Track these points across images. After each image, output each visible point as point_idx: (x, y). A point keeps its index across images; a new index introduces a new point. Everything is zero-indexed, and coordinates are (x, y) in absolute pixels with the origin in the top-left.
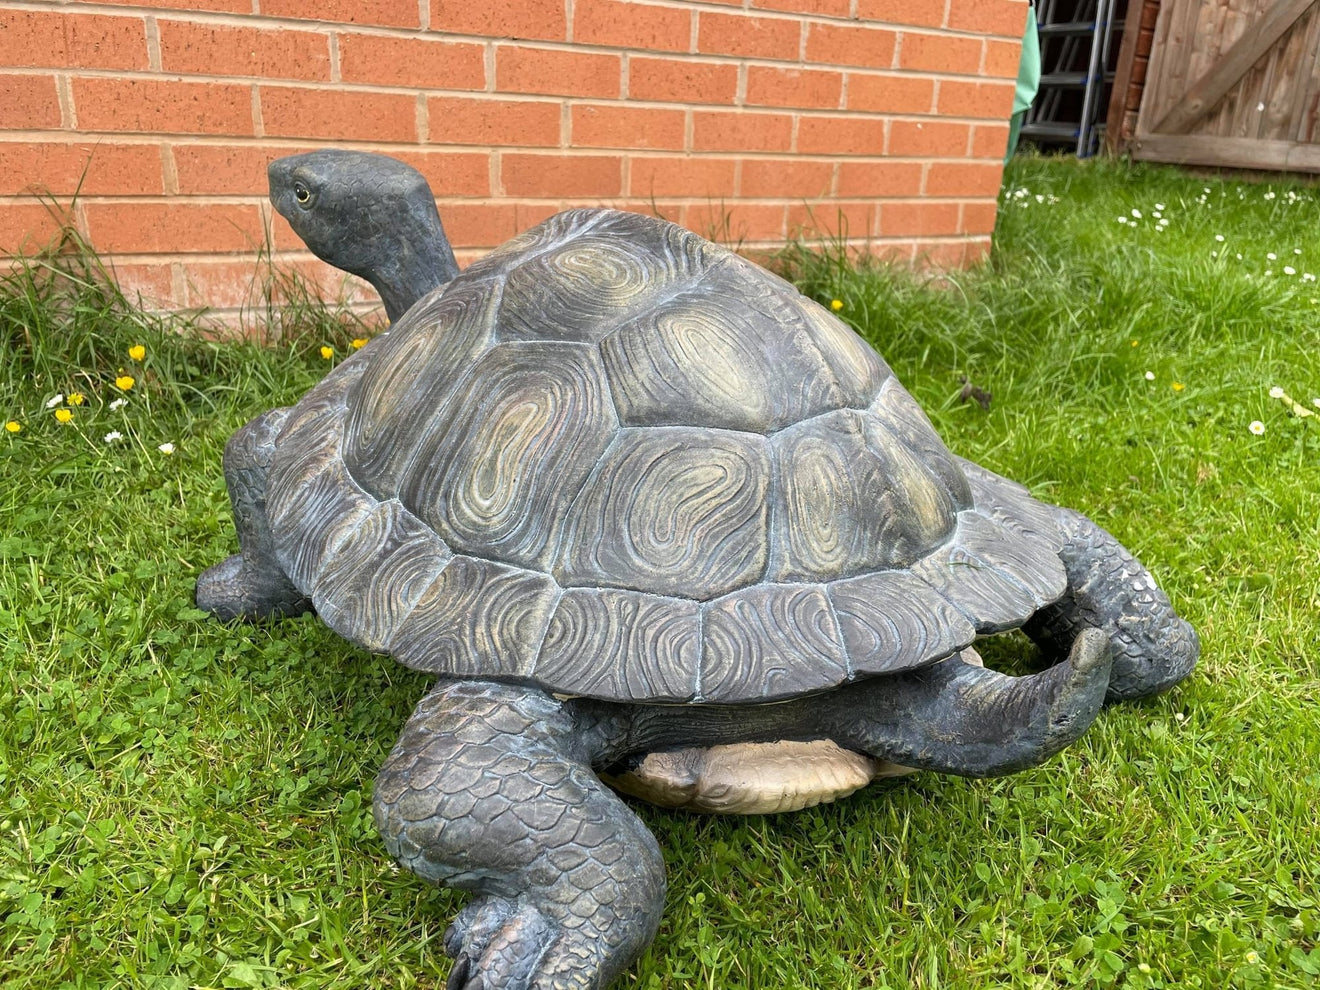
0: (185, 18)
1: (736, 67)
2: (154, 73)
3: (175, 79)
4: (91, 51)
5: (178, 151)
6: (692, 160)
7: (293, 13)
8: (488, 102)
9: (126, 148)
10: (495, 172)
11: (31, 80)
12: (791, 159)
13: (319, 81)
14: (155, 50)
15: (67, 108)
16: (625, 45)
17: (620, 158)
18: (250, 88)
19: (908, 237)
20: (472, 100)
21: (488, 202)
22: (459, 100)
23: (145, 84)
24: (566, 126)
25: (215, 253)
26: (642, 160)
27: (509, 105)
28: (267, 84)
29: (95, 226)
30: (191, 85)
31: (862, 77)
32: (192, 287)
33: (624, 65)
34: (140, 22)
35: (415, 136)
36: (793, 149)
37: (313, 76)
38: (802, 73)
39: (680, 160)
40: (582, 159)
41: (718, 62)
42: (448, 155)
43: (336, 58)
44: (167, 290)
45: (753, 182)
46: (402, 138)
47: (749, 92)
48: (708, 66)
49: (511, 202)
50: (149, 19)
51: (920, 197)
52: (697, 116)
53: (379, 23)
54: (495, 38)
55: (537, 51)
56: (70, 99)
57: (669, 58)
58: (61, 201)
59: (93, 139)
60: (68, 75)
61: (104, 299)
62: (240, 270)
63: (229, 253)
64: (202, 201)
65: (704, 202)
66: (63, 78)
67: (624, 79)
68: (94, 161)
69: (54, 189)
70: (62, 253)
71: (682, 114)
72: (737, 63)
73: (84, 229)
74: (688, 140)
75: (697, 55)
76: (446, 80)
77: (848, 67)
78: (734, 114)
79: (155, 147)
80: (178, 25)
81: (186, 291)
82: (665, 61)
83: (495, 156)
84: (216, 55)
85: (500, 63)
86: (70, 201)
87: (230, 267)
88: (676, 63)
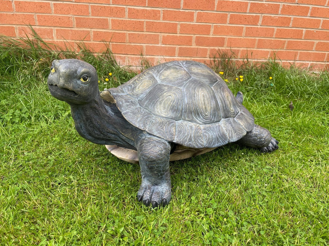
0: (133, 7)
1: (260, 16)
2: (126, 19)
3: (130, 20)
4: (115, 14)
5: (129, 34)
6: (244, 39)
7: (154, 6)
8: (194, 25)
9: (120, 33)
10: (194, 40)
11: (104, 19)
12: (273, 39)
13: (158, 20)
14: (127, 14)
15: (110, 25)
16: (229, 11)
17: (225, 38)
18: (144, 22)
19: (308, 61)
20: (190, 24)
21: (191, 47)
22: (187, 24)
23: (124, 21)
24: (212, 30)
25: (134, 55)
26: (231, 38)
27: (199, 25)
28: (147, 21)
29: (113, 48)
30: (133, 21)
31: (298, 18)
32: (129, 61)
33: (229, 16)
34: (124, 8)
35: (177, 32)
36: (274, 37)
37: (157, 19)
38: (279, 17)
39: (241, 39)
40: (215, 37)
41: (254, 15)
42: (183, 36)
43: (162, 15)
44: (124, 61)
45: (261, 45)
46: (174, 32)
47: (262, 22)
48: (251, 16)
49: (197, 47)
50: (126, 8)
51: (313, 51)
52: (247, 28)
53: (172, 8)
54: (197, 10)
55: (207, 13)
56: (111, 23)
57: (241, 14)
58: (107, 43)
59: (114, 31)
60: (111, 18)
61: (112, 62)
62: (138, 58)
63: (136, 55)
64: (133, 44)
65: (246, 49)
66: (110, 19)
67: (228, 19)
68: (114, 35)
69: (106, 40)
70: (107, 53)
71: (243, 27)
72: (260, 15)
73: (111, 48)
74: (244, 34)
75: (249, 13)
76: (185, 19)
77: (293, 16)
78: (257, 27)
79: (125, 33)
80: (132, 9)
81: (128, 62)
82: (240, 15)
83: (194, 36)
84: (138, 15)
85: (198, 16)
86: (109, 43)
87: (136, 58)
88: (243, 15)
